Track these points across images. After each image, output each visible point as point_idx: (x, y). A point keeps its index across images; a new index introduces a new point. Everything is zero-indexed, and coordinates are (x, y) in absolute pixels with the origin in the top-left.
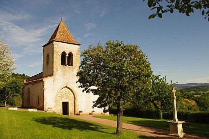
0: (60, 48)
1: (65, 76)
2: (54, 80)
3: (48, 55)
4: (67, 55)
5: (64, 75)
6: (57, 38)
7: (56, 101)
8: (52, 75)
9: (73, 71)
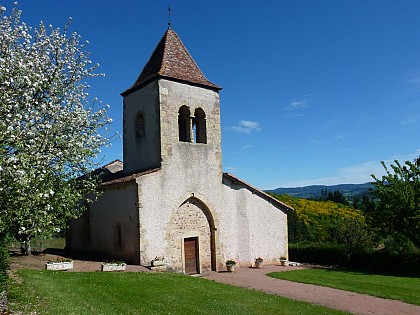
0: (173, 96)
1: (190, 171)
2: (163, 179)
3: (140, 116)
4: (192, 115)
5: (186, 166)
6: (165, 69)
7: (169, 236)
8: (159, 166)
9: (206, 156)
